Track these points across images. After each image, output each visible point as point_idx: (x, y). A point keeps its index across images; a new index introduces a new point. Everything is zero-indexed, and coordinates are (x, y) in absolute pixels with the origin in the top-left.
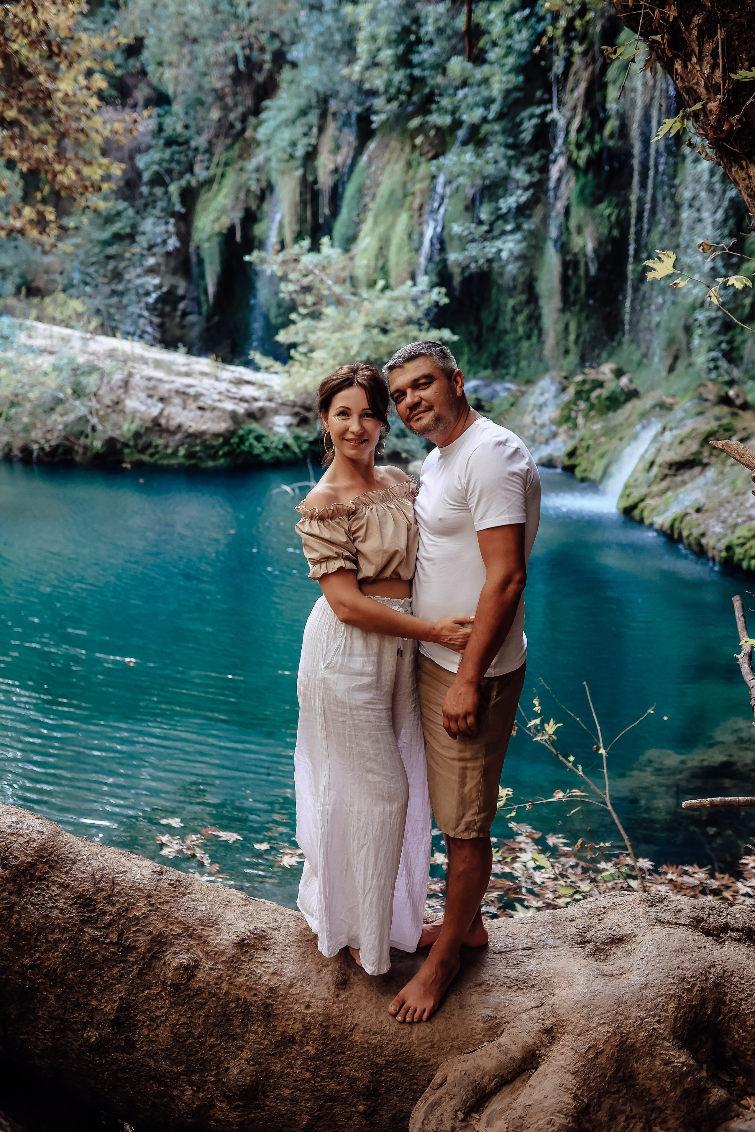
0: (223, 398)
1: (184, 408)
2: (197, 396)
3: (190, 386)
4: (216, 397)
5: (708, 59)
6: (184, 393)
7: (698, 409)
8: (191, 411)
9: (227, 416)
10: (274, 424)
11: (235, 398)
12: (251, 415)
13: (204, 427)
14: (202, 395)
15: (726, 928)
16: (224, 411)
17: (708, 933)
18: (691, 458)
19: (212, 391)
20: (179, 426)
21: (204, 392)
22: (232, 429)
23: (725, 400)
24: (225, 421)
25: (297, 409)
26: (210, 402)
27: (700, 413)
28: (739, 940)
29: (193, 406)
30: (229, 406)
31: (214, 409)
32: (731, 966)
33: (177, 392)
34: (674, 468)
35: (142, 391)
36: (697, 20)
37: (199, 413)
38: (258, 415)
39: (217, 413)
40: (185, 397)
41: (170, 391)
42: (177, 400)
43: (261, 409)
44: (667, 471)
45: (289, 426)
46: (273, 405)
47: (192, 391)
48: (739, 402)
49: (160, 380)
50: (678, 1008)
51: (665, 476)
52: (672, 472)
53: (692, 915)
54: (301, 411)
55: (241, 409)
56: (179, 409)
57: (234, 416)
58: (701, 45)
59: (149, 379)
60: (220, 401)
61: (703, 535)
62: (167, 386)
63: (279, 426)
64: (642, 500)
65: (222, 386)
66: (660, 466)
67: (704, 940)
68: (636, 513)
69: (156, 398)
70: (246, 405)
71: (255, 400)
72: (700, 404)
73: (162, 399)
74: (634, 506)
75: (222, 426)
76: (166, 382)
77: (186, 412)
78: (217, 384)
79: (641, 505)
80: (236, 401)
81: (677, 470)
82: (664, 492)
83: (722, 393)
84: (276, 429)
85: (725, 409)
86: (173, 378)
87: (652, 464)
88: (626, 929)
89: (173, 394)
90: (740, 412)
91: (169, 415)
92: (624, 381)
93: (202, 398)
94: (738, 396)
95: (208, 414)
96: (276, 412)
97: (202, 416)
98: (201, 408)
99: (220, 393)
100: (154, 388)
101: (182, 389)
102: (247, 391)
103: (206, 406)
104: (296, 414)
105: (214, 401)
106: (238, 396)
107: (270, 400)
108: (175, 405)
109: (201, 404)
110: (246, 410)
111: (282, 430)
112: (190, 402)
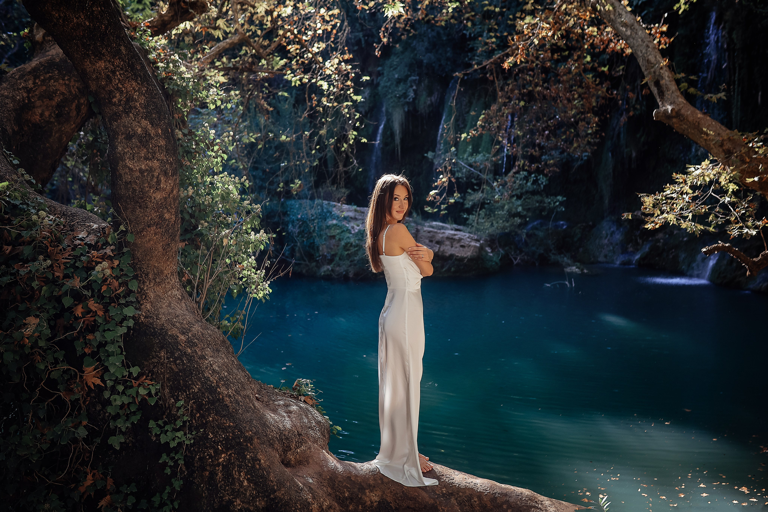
1: (452, 247)
2: (460, 240)
3: (455, 235)
6: (452, 239)
8: (456, 248)
12: (482, 248)
13: (465, 256)
20: (451, 256)
21: (463, 237)
22: (479, 256)
26: (467, 243)
29: (458, 245)
33: (448, 238)
35: (427, 239)
37: (461, 249)
40: (452, 241)
41: (442, 237)
42: (448, 243)
49: (436, 232)
56: (449, 247)
59: (429, 232)
62: (441, 236)
69: (434, 242)
73: (438, 243)
75: (475, 255)
76: (439, 233)
77: (453, 248)
86: (442, 231)
89: (445, 239)
91: (444, 250)
93: (463, 241)
98: (462, 246)
100: (433, 237)
101: (451, 237)
103: (465, 245)
106: (475, 239)
108: (446, 245)
109: (462, 244)
112: (455, 243)
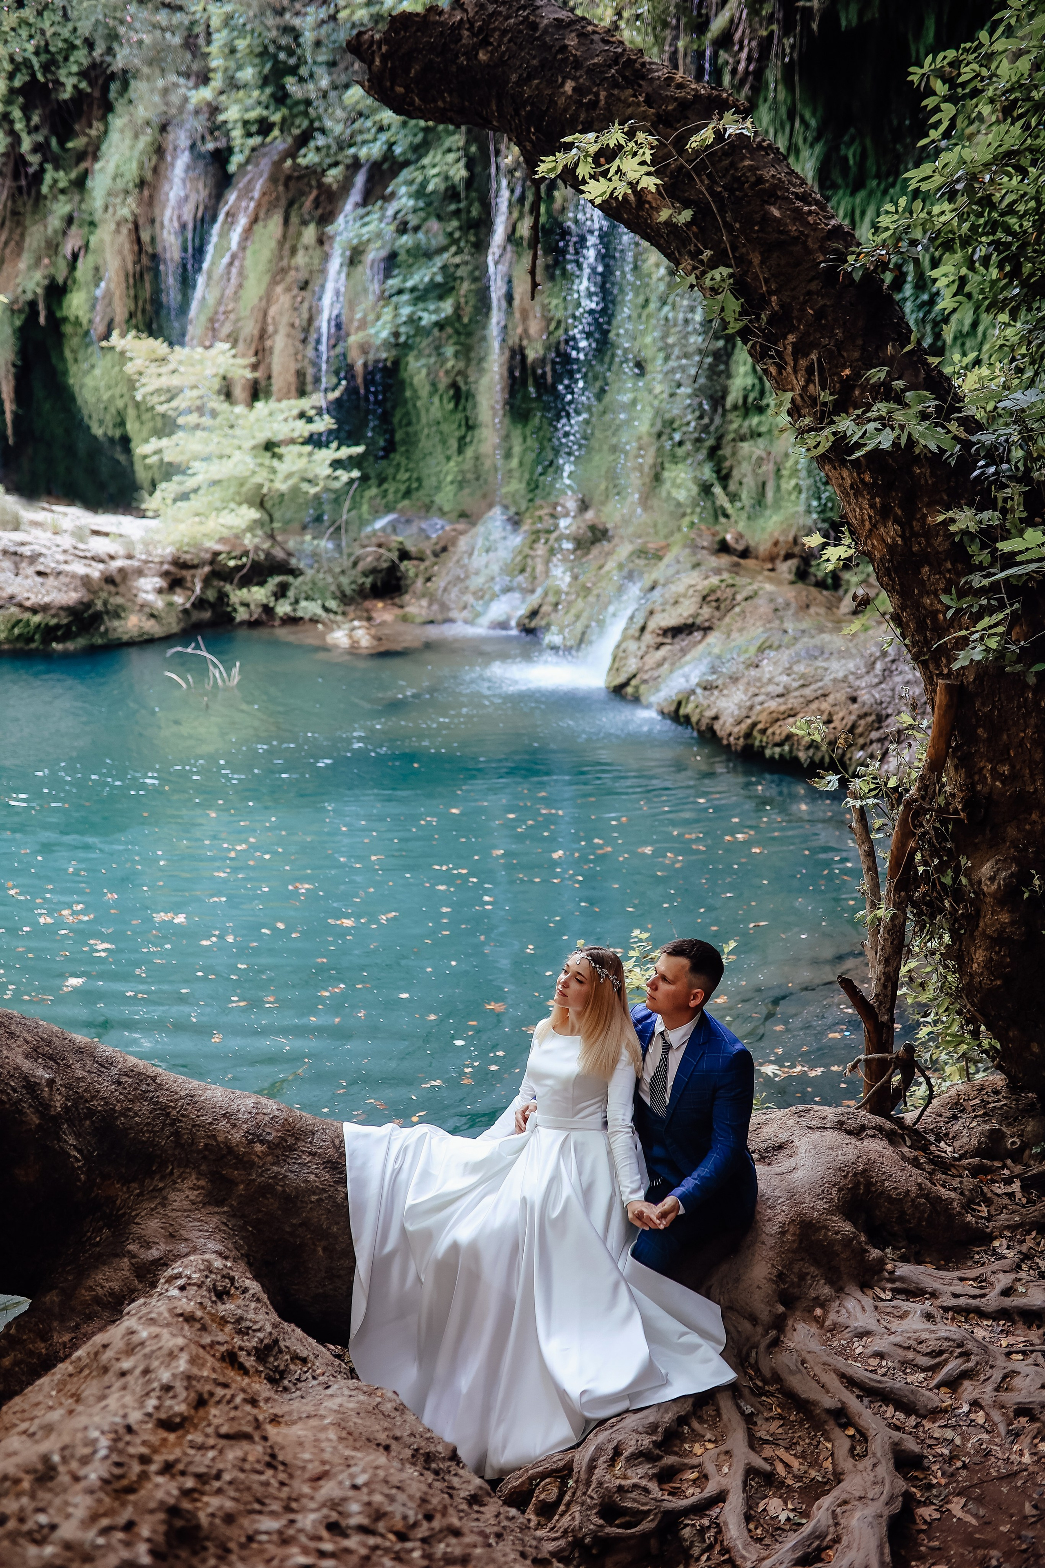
0: (70, 558)
1: (17, 575)
2: (34, 557)
3: (23, 544)
4: (62, 558)
5: (802, 373)
6: (15, 553)
7: (694, 560)
8: (27, 577)
9: (79, 583)
10: (139, 589)
11: (85, 558)
12: (109, 580)
13: (47, 599)
14: (40, 555)
15: (863, 1128)
16: (74, 576)
17: (849, 1133)
18: (690, 621)
19: (54, 548)
20: (12, 597)
21: (43, 551)
22: (85, 600)
23: (723, 548)
24: (75, 590)
25: (166, 567)
26: (53, 565)
27: (696, 565)
28: (873, 1136)
29: (30, 571)
30: (79, 568)
31: (59, 573)
32: (873, 1156)
33: (5, 552)
34: (669, 634)
36: (791, 338)
37: (39, 580)
38: (118, 579)
39: (63, 579)
40: (17, 558)
42: (6, 564)
43: (121, 570)
44: (660, 640)
45: (160, 591)
46: (136, 564)
47: (26, 551)
48: (740, 547)
50: (840, 1190)
51: (659, 646)
52: (668, 640)
53: (837, 1119)
54: (172, 569)
55: (95, 571)
56: (10, 575)
57: (86, 581)
58: (796, 361)
60: (66, 562)
61: (716, 718)
63: (147, 592)
64: (634, 676)
65: (67, 542)
66: (653, 632)
67: (848, 1139)
68: (629, 690)
70: (101, 566)
71: (112, 558)
72: (694, 554)
74: (626, 684)
75: (72, 597)
77: (19, 579)
78: (58, 539)
79: (634, 682)
80: (87, 562)
81: (674, 637)
82: (660, 665)
83: (718, 538)
84: (143, 596)
85: (725, 560)
87: (643, 629)
88: (783, 1137)
90: (742, 561)
92: (590, 515)
93: (42, 560)
94: (737, 541)
95: (51, 581)
96: (140, 573)
97: (42, 584)
98: (40, 573)
99: (65, 551)
101: (12, 549)
102: (99, 546)
103: (48, 571)
104: (165, 574)
105: (58, 562)
106: (88, 554)
107: (130, 557)
109: (41, 568)
110: (102, 572)
111: (151, 597)
112: (24, 565)
